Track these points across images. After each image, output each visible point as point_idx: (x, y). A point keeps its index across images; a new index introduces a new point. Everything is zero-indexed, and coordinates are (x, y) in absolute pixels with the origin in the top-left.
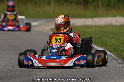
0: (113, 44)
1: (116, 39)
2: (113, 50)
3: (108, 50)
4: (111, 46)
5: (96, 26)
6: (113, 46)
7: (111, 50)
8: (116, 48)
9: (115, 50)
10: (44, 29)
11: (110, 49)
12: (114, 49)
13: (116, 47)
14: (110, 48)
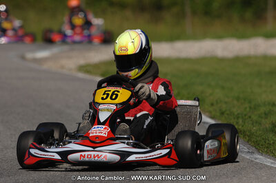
0: (217, 101)
1: (223, 88)
2: (218, 114)
3: (207, 114)
4: (212, 105)
5: (179, 60)
6: (217, 103)
7: (213, 113)
8: (224, 110)
9: (222, 113)
10: (62, 67)
11: (210, 112)
12: (220, 110)
13: (224, 106)
14: (211, 109)
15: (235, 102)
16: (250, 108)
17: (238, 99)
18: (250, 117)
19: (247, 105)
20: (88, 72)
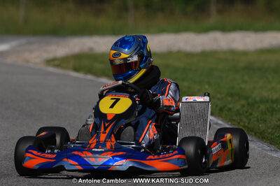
15: (230, 99)
16: (248, 104)
17: (232, 95)
18: (251, 114)
19: (243, 102)
20: (58, 66)
